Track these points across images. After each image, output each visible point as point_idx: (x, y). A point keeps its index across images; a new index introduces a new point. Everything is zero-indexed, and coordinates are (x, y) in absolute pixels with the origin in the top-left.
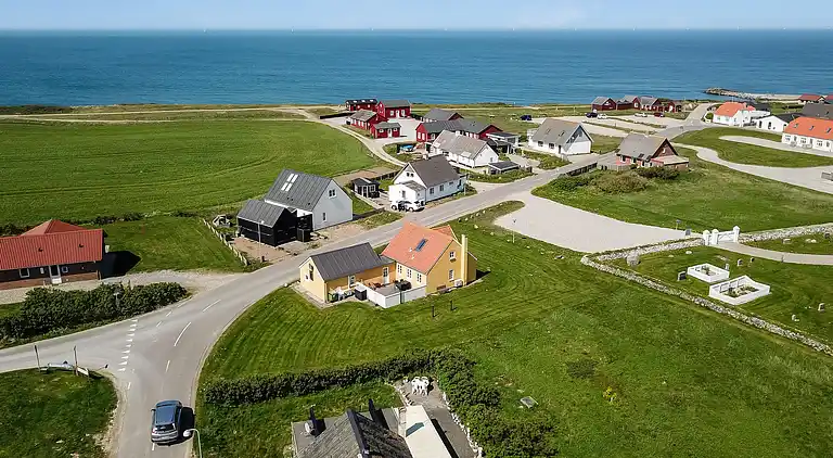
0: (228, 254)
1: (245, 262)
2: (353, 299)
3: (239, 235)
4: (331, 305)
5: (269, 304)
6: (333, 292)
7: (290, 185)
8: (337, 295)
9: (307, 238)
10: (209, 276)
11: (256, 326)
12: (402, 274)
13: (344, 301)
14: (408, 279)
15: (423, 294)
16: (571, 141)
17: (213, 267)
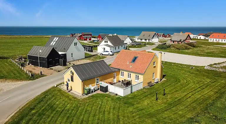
0: (21, 72)
1: (30, 75)
2: (99, 92)
3: (29, 64)
4: (86, 96)
5: (45, 97)
6: (87, 88)
7: (55, 42)
8: (90, 90)
9: (65, 65)
10: (6, 83)
11: (33, 115)
12: (124, 77)
13: (94, 93)
14: (129, 79)
15: (141, 87)
16: (152, 38)
17: (10, 79)
